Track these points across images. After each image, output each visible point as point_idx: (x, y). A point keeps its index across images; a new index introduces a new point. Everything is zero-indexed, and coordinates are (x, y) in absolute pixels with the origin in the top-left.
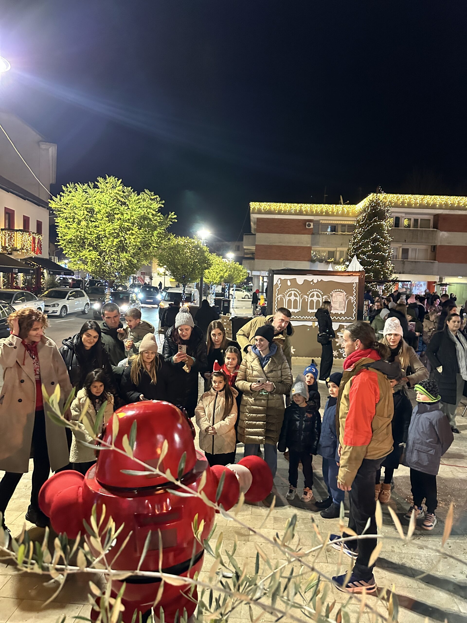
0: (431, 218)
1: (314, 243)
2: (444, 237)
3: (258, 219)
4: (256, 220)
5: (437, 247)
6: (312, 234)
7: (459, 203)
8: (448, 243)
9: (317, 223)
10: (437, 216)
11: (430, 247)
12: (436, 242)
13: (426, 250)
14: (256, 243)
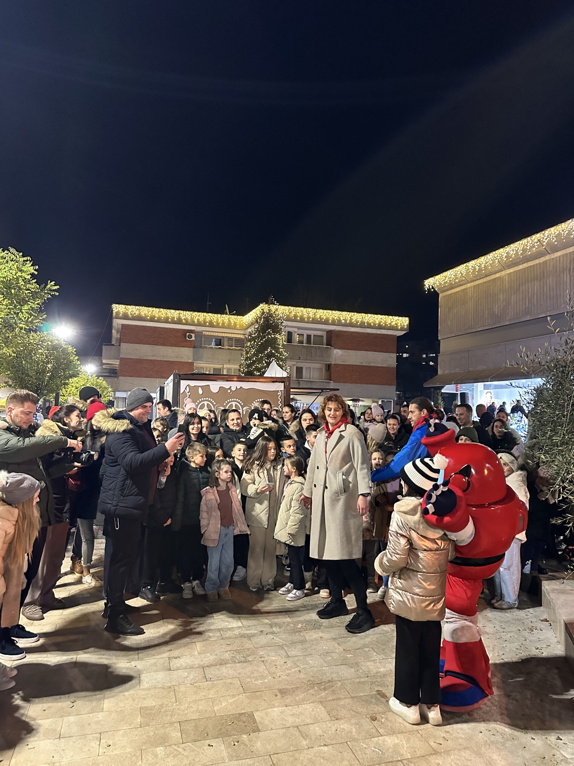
0: (324, 334)
1: (197, 358)
2: (338, 355)
3: (122, 325)
4: (121, 326)
5: (332, 365)
6: (194, 347)
7: (351, 319)
8: (343, 362)
9: (199, 335)
10: (330, 333)
11: (325, 366)
12: (331, 360)
13: (321, 369)
14: (121, 356)
